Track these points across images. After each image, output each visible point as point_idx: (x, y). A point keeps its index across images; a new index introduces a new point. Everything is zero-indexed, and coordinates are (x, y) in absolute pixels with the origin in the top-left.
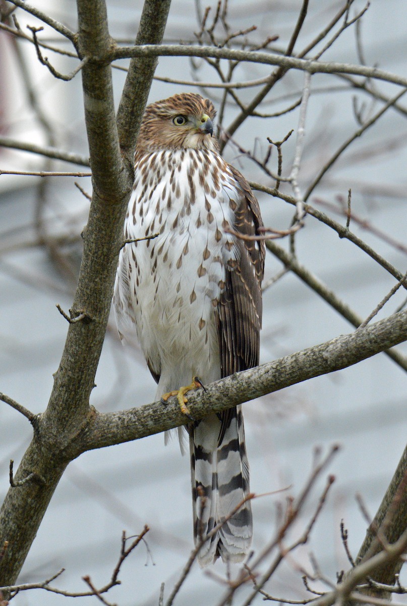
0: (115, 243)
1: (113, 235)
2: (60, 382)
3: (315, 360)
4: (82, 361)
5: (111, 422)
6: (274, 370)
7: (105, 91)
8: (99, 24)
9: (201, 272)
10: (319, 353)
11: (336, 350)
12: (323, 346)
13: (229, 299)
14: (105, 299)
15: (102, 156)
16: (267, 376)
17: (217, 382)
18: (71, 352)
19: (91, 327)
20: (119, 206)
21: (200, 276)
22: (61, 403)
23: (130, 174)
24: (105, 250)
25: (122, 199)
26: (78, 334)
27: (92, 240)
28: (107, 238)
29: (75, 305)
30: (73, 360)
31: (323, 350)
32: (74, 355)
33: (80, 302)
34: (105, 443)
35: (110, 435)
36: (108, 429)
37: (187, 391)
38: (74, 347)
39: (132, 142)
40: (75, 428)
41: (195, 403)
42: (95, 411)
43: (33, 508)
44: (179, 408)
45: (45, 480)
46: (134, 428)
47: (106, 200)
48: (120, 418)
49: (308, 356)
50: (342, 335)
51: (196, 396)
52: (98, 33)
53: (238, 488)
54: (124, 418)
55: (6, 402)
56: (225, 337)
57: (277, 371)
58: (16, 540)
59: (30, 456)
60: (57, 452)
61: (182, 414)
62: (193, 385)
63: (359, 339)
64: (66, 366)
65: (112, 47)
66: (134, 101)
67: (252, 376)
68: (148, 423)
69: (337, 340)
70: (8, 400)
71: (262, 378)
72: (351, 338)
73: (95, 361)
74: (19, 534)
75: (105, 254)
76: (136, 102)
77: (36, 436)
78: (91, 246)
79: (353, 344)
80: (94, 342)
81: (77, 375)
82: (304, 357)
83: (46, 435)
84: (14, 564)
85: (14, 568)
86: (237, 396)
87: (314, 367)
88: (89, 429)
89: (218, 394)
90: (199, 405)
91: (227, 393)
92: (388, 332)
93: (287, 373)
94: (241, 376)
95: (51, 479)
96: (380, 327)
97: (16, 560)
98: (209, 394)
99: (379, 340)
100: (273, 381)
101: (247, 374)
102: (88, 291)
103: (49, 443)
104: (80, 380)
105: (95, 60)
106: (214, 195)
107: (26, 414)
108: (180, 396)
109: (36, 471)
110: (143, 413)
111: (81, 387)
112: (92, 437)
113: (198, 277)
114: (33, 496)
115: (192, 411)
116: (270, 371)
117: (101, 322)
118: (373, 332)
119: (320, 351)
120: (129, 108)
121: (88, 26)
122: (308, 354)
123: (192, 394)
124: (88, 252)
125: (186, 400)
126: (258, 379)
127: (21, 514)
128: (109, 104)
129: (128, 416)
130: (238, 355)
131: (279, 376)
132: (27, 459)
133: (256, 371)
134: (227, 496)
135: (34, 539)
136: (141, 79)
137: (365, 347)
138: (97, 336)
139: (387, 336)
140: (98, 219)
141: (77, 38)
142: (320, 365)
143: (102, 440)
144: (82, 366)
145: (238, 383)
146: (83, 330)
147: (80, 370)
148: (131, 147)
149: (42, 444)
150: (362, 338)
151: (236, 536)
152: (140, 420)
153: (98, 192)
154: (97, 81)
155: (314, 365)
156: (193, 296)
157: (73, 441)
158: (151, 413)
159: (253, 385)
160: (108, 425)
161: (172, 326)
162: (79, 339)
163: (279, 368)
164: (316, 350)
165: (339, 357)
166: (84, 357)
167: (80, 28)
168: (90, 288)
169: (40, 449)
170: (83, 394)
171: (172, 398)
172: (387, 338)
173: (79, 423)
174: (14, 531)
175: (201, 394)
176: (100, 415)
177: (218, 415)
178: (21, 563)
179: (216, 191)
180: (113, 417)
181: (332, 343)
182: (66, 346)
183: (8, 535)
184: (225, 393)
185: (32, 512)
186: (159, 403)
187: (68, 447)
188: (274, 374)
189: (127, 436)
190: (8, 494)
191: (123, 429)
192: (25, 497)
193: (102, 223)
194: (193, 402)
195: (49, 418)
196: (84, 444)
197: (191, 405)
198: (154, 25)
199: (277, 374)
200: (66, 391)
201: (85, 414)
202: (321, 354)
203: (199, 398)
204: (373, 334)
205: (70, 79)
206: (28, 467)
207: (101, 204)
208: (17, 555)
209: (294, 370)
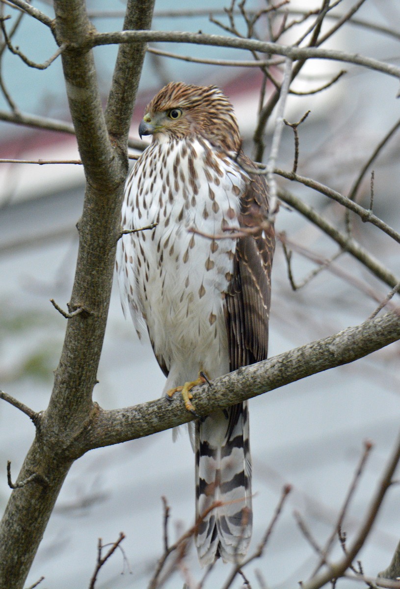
0: (111, 234)
1: (109, 226)
2: (60, 378)
3: (322, 353)
4: (82, 357)
5: (115, 420)
6: (280, 365)
7: (87, 79)
8: (75, 10)
9: (209, 265)
10: (326, 347)
11: (343, 343)
12: (329, 339)
13: (237, 290)
14: (103, 293)
15: (90, 145)
16: (273, 370)
17: (223, 377)
18: (70, 347)
19: (90, 321)
20: (113, 196)
21: (208, 269)
22: (62, 400)
23: (123, 163)
24: (100, 241)
25: (115, 189)
26: (77, 329)
27: (87, 231)
28: (103, 229)
29: (72, 298)
30: (72, 356)
31: (329, 344)
32: (73, 351)
33: (78, 296)
34: (109, 442)
35: (114, 433)
36: (112, 426)
37: (192, 386)
38: (73, 342)
39: (125, 129)
40: (77, 427)
41: (200, 399)
42: (98, 408)
43: (38, 509)
44: (184, 405)
45: (48, 481)
46: (138, 426)
47: (99, 190)
48: (124, 416)
49: (315, 350)
50: (349, 328)
51: (201, 392)
52: (76, 19)
53: (239, 486)
54: (128, 415)
55: (5, 400)
56: (234, 330)
57: (283, 365)
58: (21, 543)
59: (32, 455)
60: (60, 451)
61: (187, 411)
62: (199, 380)
63: (365, 331)
64: (66, 363)
65: (91, 34)
66: (124, 87)
67: (257, 370)
68: (152, 420)
69: (343, 333)
70: (8, 398)
71: (268, 373)
72: (357, 331)
73: (96, 357)
74: (23, 537)
75: (101, 245)
76: (126, 88)
77: (38, 435)
78: (86, 238)
79: (359, 336)
80: (94, 337)
81: (77, 371)
82: (310, 350)
83: (48, 433)
84: (20, 567)
85: (21, 572)
86: (243, 391)
87: (321, 361)
88: (93, 427)
89: (223, 390)
90: (204, 401)
91: (233, 388)
92: (394, 323)
93: (293, 367)
94: (247, 370)
95: (54, 479)
96: (386, 319)
97: (22, 563)
98: (214, 389)
99: (386, 333)
100: (279, 376)
101: (252, 368)
102: (85, 285)
103: (51, 442)
104: (81, 376)
105: (73, 47)
106: (217, 182)
107: (27, 412)
108: (185, 392)
109: (39, 471)
110: (147, 410)
111: (82, 383)
112: (96, 435)
113: (206, 270)
114: (37, 497)
115: (197, 408)
116: (276, 365)
117: (100, 315)
118: (379, 324)
119: (326, 344)
120: (119, 95)
121: (64, 12)
122: (314, 347)
123: (198, 390)
124: (83, 244)
125: (191, 396)
126: (264, 374)
127: (25, 516)
128: (92, 92)
129: (132, 413)
130: (247, 348)
131: (285, 370)
132: (29, 459)
133: (262, 365)
134: (229, 493)
135: (40, 541)
136: (131, 64)
137: (372, 340)
138: (97, 331)
139: (394, 328)
140: (91, 210)
141: (54, 25)
142: (327, 359)
143: (105, 438)
144: (82, 362)
145: (243, 378)
146: (82, 325)
147: (80, 366)
148: (123, 134)
149: (44, 443)
150: (368, 330)
151: (234, 535)
152: (144, 417)
153: (91, 182)
154: (77, 68)
155: (321, 359)
156: (202, 291)
157: (76, 439)
158: (156, 410)
159: (258, 380)
160: (112, 423)
161: (180, 321)
162: (78, 335)
163: (285, 362)
164: (323, 343)
165: (346, 350)
166: (84, 352)
167: (56, 14)
168: (86, 281)
169: (42, 449)
170: (85, 392)
171: (177, 394)
172: (394, 330)
173: (81, 421)
174: (19, 534)
175: (206, 390)
176: (104, 412)
177: (225, 411)
178: (28, 566)
179: (219, 178)
180: (117, 414)
181: (339, 336)
182: (65, 341)
183: (12, 537)
184: (230, 388)
185: (37, 514)
186: (163, 399)
187: (71, 445)
188: (280, 368)
189: (132, 433)
190: (11, 496)
191: (127, 427)
192: (29, 499)
193: (96, 214)
194: (199, 398)
195: (50, 416)
196: (88, 442)
197: (197, 401)
198: (142, 8)
199: (283, 368)
200: (66, 388)
201: (88, 411)
202: (328, 347)
203: (204, 394)
204: (380, 326)
205: (46, 68)
206: (31, 468)
207: (94, 193)
208: (23, 558)
209: (301, 364)
